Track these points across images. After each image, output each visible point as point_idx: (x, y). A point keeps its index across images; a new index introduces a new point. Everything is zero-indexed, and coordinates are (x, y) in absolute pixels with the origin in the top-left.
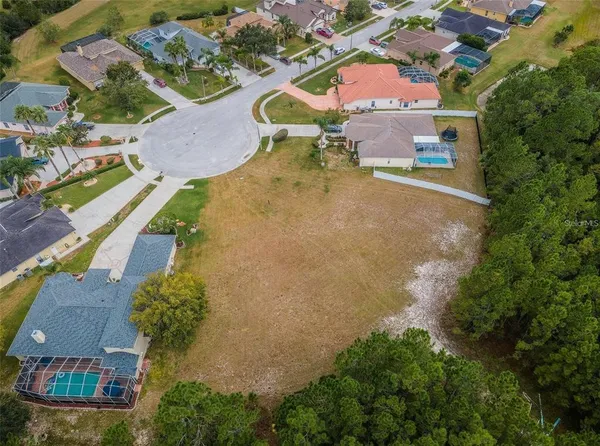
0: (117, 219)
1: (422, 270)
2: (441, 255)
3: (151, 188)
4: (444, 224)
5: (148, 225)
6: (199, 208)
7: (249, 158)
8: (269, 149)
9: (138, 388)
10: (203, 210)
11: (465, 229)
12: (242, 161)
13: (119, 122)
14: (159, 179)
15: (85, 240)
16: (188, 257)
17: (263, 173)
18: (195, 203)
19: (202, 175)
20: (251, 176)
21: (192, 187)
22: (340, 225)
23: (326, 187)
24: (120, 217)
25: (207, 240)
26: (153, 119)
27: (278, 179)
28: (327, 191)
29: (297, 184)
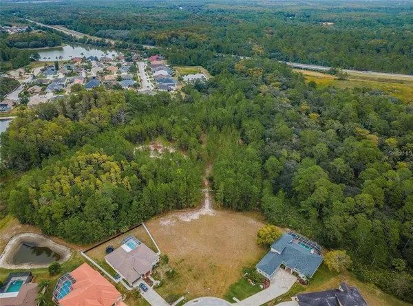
5: (264, 289)
6: (237, 284)
7: (195, 300)
8: (183, 298)
10: (237, 282)
11: (161, 222)
12: (200, 300)
17: (198, 286)
18: (238, 287)
20: (204, 287)
21: (234, 299)
22: (194, 245)
24: (274, 302)
25: (244, 268)
27: (195, 278)
28: (183, 260)
29: (190, 270)
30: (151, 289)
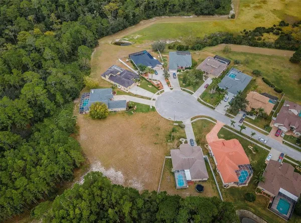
0: (136, 95)
1: (120, 173)
2: (126, 180)
3: (150, 99)
4: (142, 182)
6: (143, 112)
8: (175, 124)
9: (84, 113)
10: (141, 113)
12: (167, 118)
13: (180, 83)
14: (154, 100)
15: (127, 92)
16: (122, 113)
17: (161, 124)
18: (144, 110)
19: (157, 109)
20: (159, 121)
21: (151, 108)
22: (138, 149)
23: (158, 143)
25: (129, 116)
26: (184, 90)
27: (159, 129)
28: (155, 144)
29: (157, 135)
30: (188, 140)
